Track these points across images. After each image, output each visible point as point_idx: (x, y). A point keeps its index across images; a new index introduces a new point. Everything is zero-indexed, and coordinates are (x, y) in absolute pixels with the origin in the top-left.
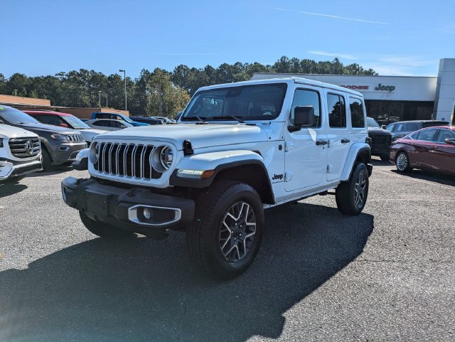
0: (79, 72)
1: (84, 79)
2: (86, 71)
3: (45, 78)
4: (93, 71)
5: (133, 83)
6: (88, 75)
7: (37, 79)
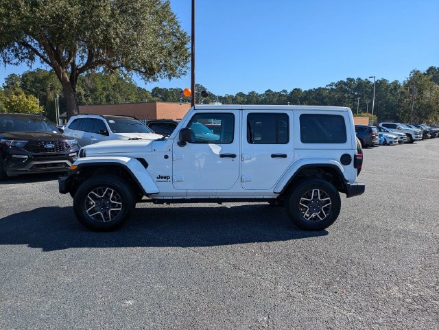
0: (346, 81)
1: (350, 87)
2: (352, 80)
3: (317, 90)
4: (359, 79)
5: (400, 86)
6: (354, 83)
7: (310, 91)
